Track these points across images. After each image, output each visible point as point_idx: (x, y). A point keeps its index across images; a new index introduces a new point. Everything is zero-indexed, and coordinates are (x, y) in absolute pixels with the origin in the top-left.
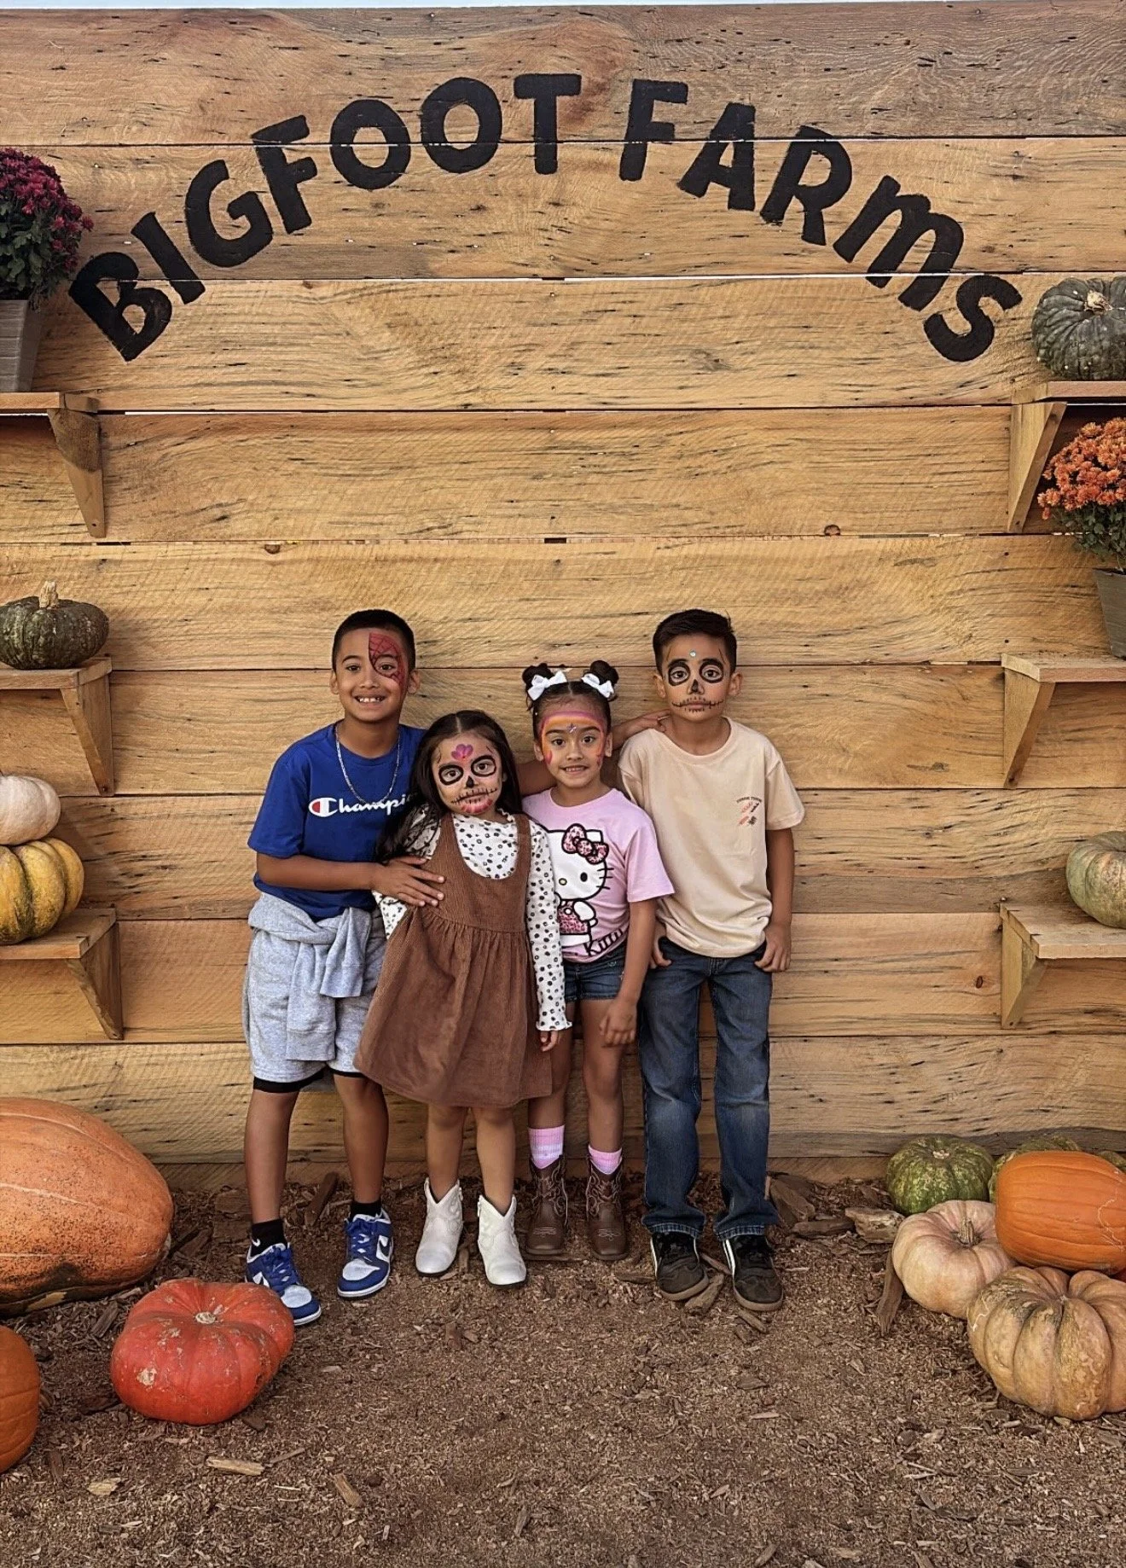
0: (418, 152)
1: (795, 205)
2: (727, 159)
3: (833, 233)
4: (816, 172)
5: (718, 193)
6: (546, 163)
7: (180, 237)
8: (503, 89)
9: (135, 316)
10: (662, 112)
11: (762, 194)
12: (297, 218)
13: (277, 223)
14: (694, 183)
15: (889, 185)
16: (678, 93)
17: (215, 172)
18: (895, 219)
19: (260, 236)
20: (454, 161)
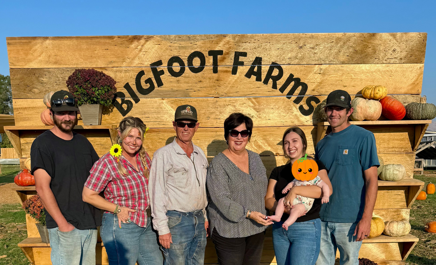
0: (187, 68)
1: (271, 81)
2: (256, 69)
3: (279, 87)
4: (276, 72)
5: (254, 77)
6: (215, 71)
7: (134, 88)
8: (206, 54)
9: (125, 106)
10: (241, 59)
11: (263, 77)
12: (160, 84)
13: (156, 85)
14: (248, 75)
15: (291, 75)
16: (245, 54)
17: (142, 73)
18: (293, 83)
19: (152, 88)
20: (195, 70)
